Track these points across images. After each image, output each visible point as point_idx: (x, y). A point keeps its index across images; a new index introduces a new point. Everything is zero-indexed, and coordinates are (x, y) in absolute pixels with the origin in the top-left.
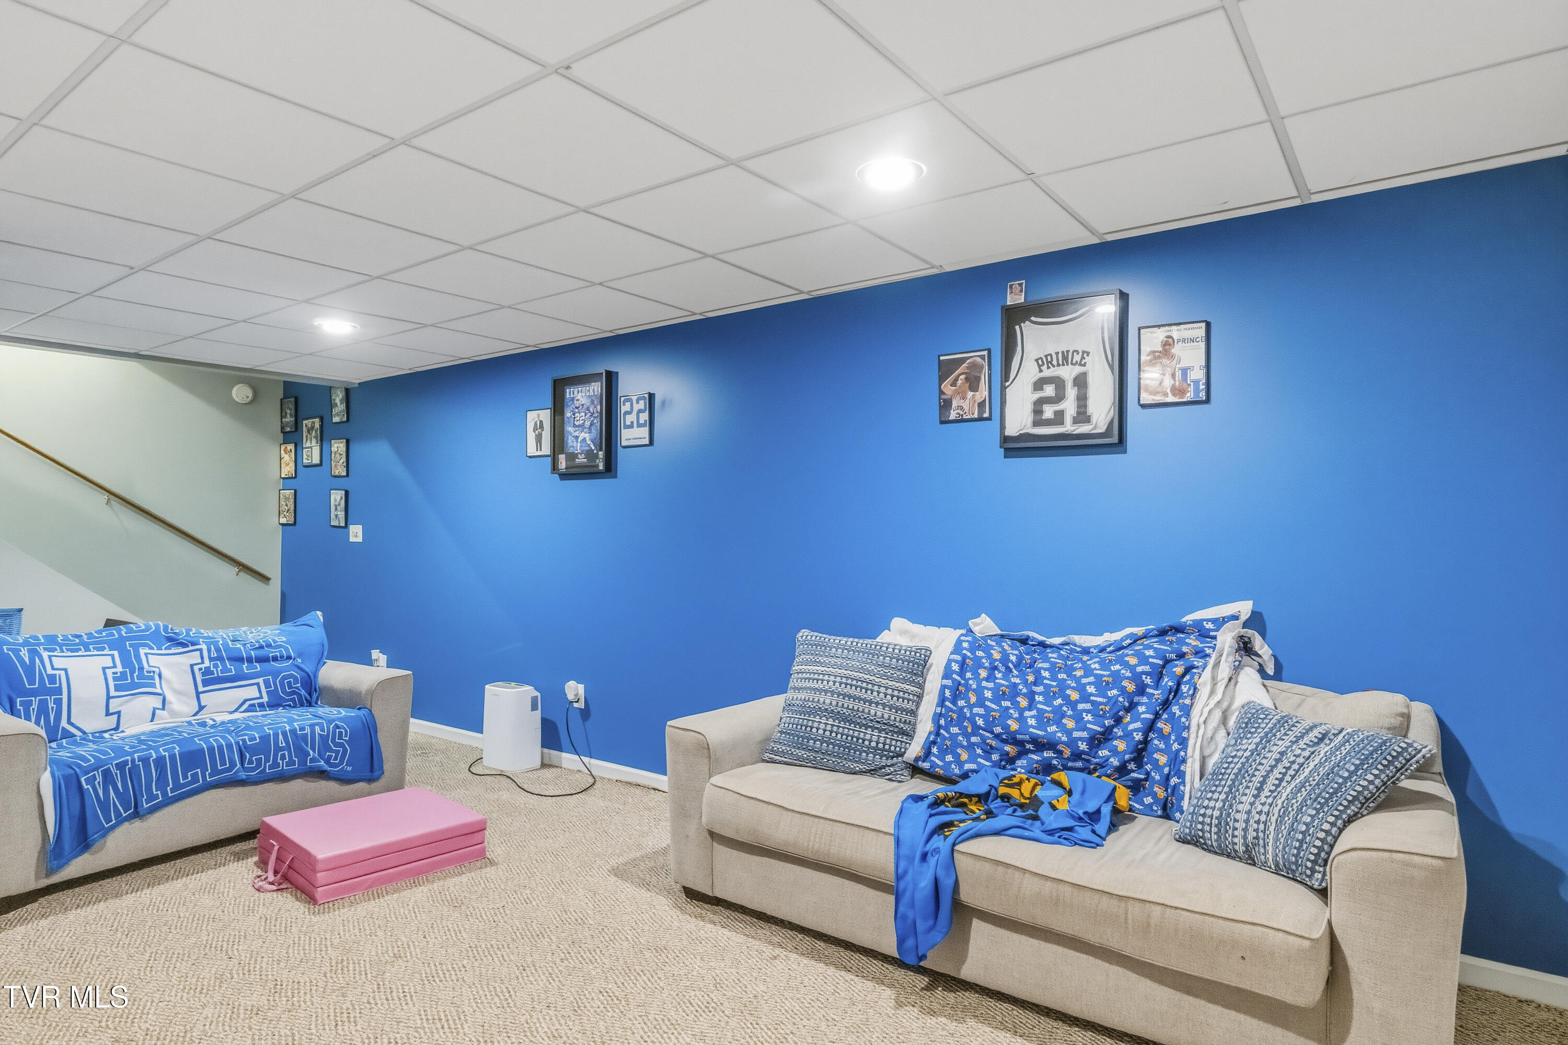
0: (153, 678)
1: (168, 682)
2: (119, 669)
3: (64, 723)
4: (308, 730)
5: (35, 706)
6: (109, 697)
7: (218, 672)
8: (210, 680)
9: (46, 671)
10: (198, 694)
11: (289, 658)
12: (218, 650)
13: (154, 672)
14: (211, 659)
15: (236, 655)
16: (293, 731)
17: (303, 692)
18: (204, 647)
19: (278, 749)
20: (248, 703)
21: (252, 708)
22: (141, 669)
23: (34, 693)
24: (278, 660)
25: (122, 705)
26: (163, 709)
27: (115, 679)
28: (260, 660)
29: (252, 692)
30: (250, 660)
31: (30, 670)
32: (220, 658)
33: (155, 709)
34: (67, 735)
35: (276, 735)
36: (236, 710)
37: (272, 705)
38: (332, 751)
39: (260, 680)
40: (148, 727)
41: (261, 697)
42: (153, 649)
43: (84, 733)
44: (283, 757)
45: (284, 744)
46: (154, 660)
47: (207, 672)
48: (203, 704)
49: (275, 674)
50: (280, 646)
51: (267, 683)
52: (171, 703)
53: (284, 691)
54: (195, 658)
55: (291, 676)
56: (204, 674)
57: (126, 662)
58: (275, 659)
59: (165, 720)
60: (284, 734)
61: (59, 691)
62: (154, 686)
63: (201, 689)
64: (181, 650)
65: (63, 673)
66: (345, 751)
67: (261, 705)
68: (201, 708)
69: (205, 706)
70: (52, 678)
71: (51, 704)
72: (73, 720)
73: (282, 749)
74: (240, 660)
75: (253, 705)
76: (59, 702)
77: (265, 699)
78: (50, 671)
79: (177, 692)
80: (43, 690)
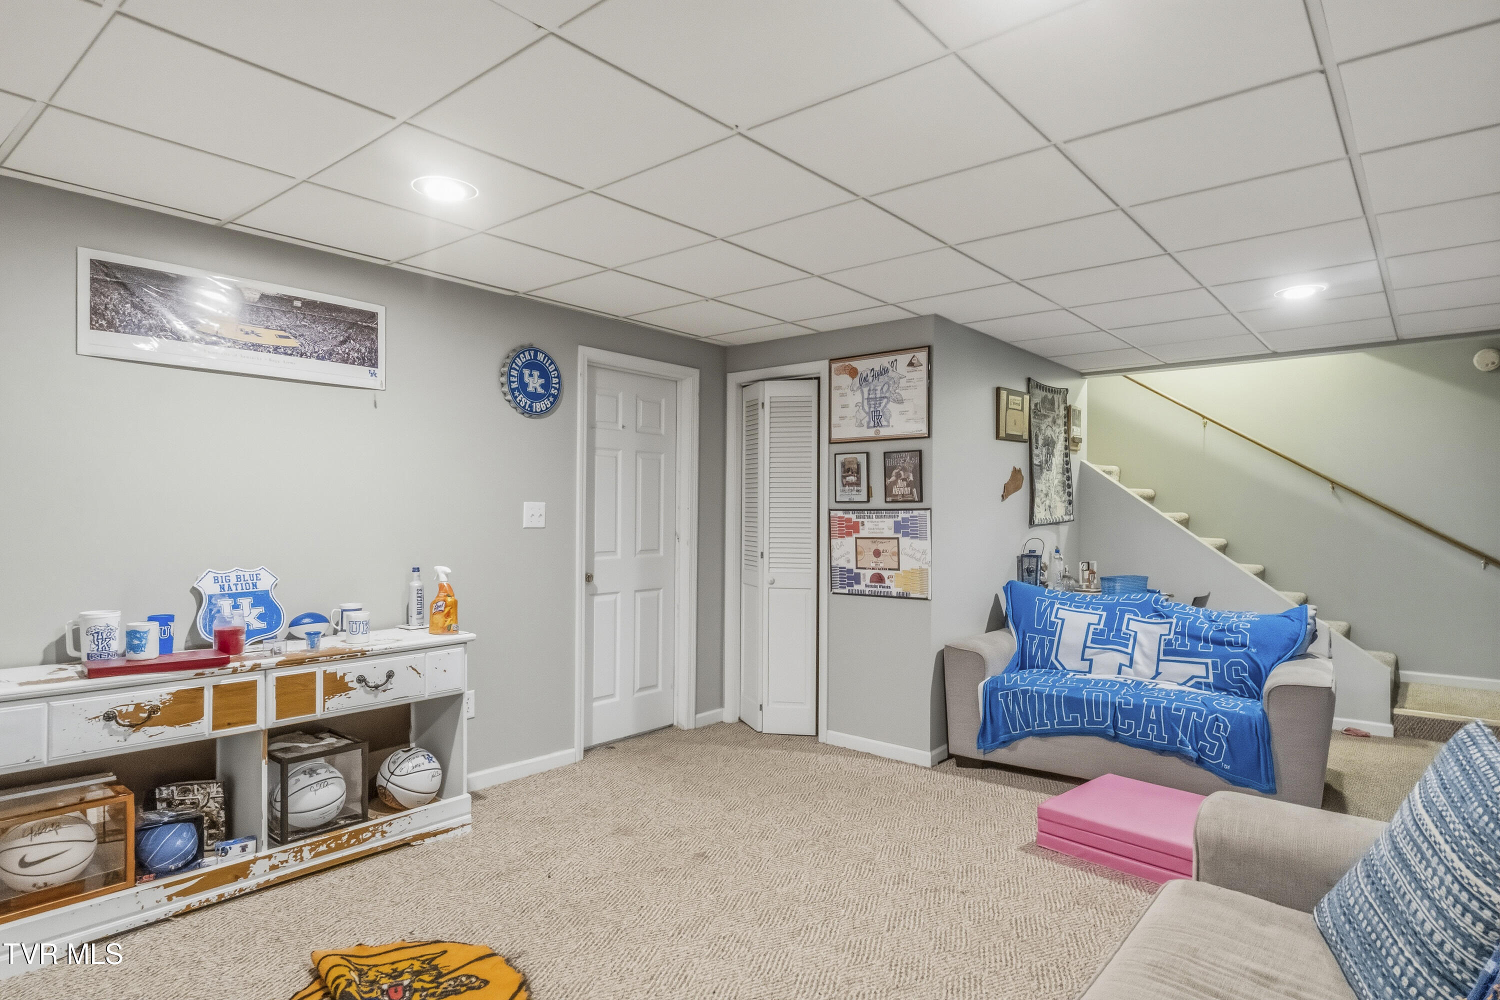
0: (1128, 640)
1: (1141, 645)
2: (1101, 626)
3: (1053, 658)
4: (1183, 713)
5: (1036, 641)
6: (1085, 647)
7: (1176, 646)
8: (1169, 651)
9: (1050, 618)
10: (1159, 660)
11: (1244, 645)
12: (1184, 626)
13: (1130, 635)
14: (1176, 633)
15: (1196, 633)
16: (1167, 709)
17: (1250, 683)
18: (1174, 621)
19: (1148, 720)
20: (1195, 680)
21: (1198, 685)
22: (1119, 630)
23: (1038, 632)
24: (1232, 645)
25: (1095, 654)
26: (1131, 666)
27: (1094, 634)
28: (1218, 643)
29: (1200, 671)
30: (1206, 641)
31: (1041, 615)
32: (1182, 634)
33: (1121, 665)
34: (1053, 667)
35: (1149, 708)
36: (1184, 684)
37: (1218, 689)
38: (1205, 740)
39: (1209, 661)
40: (1112, 677)
41: (1207, 677)
42: (1138, 616)
43: (1064, 669)
44: (1152, 730)
45: (1154, 718)
46: (1133, 626)
47: (1169, 643)
48: (1160, 671)
49: (1225, 658)
50: (1240, 632)
51: (1215, 665)
52: (1137, 663)
53: (1230, 677)
54: (1164, 629)
55: (1240, 664)
56: (1166, 645)
57: (1109, 623)
58: (1230, 644)
59: (1129, 675)
60: (1158, 709)
61: (1053, 634)
62: (1126, 646)
63: (1162, 657)
64: (1159, 620)
65: (1060, 622)
66: (1221, 746)
67: (1208, 685)
68: (1158, 674)
69: (1160, 673)
70: (1052, 624)
71: (1047, 643)
72: (1059, 658)
73: (1152, 722)
74: (1198, 638)
75: (1200, 683)
76: (1052, 642)
77: (1211, 680)
78: (1053, 619)
79: (1144, 654)
80: (1044, 631)
